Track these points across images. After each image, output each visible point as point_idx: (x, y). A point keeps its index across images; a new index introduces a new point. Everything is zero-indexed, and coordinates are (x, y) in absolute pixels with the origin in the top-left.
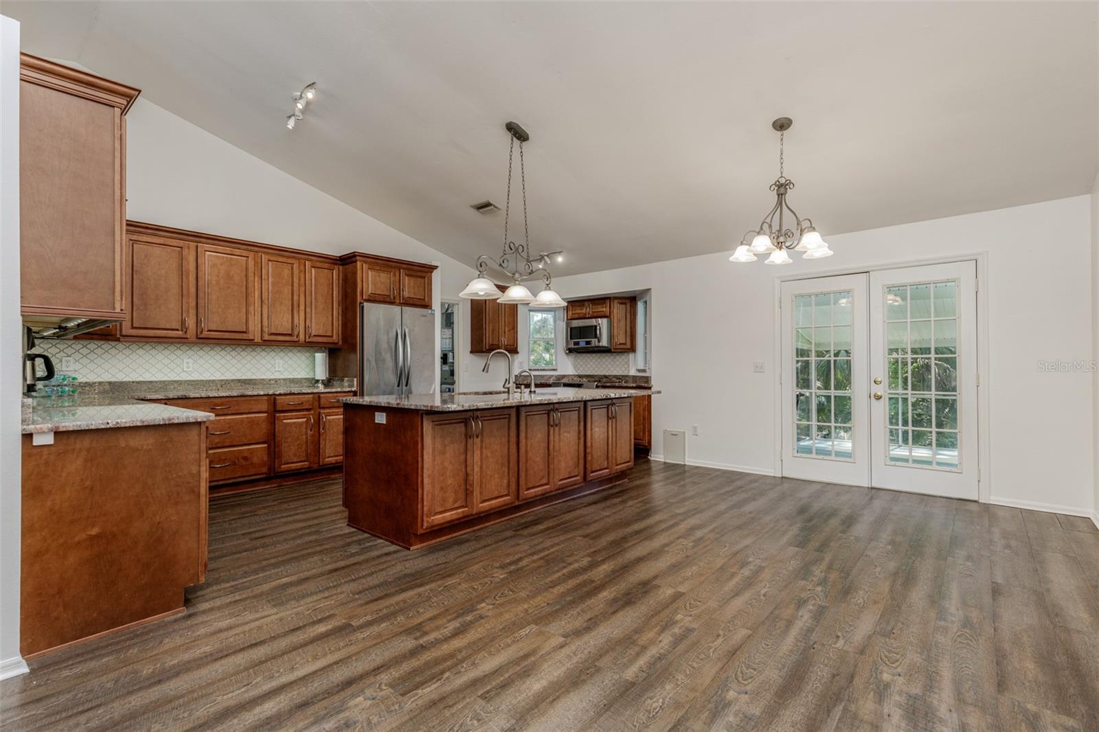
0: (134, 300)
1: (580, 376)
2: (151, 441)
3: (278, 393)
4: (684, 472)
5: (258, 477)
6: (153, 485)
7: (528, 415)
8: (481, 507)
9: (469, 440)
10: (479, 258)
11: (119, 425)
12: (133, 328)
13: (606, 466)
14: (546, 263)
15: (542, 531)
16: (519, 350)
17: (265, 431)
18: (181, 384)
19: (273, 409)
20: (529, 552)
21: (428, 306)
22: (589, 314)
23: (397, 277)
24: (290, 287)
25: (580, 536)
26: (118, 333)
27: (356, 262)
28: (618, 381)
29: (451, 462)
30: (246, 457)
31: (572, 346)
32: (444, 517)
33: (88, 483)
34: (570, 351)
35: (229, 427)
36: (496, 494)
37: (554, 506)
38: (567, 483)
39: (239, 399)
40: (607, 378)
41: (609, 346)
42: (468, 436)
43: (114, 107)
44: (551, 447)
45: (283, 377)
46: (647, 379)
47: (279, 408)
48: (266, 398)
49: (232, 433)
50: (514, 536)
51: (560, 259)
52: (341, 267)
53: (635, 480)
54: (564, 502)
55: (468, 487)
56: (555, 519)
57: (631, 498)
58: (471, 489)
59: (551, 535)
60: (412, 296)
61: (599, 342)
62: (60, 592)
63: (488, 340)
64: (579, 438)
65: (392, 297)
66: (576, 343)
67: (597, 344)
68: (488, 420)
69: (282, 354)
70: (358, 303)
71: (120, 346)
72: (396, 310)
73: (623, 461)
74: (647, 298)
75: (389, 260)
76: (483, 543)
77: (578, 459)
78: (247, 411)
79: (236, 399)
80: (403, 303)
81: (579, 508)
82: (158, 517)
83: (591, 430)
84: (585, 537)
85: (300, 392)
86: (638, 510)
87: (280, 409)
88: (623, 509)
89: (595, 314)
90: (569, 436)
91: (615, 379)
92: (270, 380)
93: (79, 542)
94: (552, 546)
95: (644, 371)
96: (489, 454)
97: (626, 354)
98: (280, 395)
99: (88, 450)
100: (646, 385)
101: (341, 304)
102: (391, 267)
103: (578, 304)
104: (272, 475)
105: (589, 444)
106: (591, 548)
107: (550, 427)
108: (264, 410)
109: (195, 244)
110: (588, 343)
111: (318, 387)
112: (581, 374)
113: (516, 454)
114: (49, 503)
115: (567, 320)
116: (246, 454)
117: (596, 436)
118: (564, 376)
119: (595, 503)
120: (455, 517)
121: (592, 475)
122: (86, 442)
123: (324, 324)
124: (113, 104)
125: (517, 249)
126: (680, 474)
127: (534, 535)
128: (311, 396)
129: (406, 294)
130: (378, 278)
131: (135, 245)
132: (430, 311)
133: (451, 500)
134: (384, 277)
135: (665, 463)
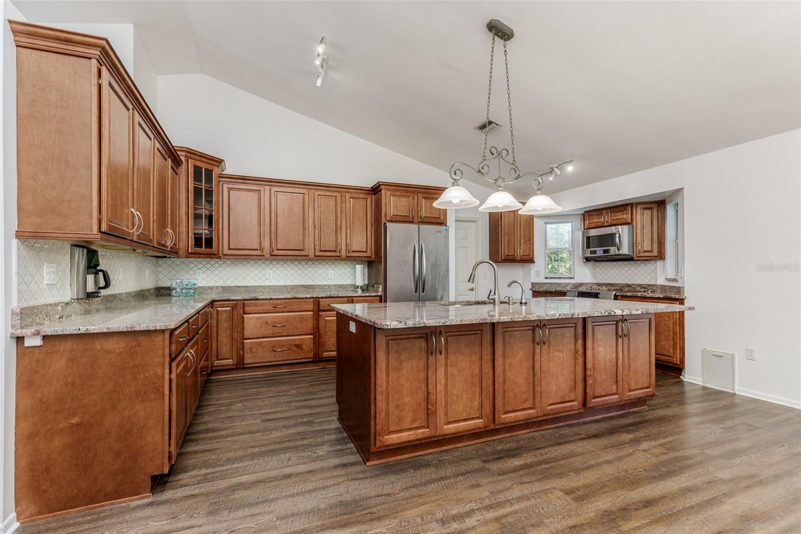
0: (230, 230)
1: (599, 285)
2: (122, 345)
3: (320, 296)
4: (734, 405)
5: (307, 360)
6: (124, 384)
7: (507, 331)
8: (446, 429)
9: (430, 356)
10: (452, 166)
11: (88, 332)
12: (229, 249)
13: (615, 392)
14: (556, 174)
15: (516, 469)
16: (535, 260)
17: (311, 325)
18: (265, 288)
19: (317, 309)
20: (487, 502)
21: (443, 223)
22: (607, 222)
23: (416, 201)
24: (334, 214)
25: (561, 490)
26: (221, 252)
27: (381, 190)
28: (642, 290)
29: (408, 379)
30: (298, 345)
31: (589, 255)
32: (400, 437)
33: (70, 379)
34: (588, 259)
35: (286, 321)
36: (465, 416)
37: (543, 432)
38: (558, 408)
39: (293, 300)
40: (629, 286)
41: (631, 254)
42: (429, 352)
43: (90, 58)
44: (537, 367)
45: (334, 283)
46: (679, 290)
47: (321, 308)
48: (312, 300)
49: (288, 326)
50: (480, 470)
51: (570, 169)
52: (373, 196)
53: (657, 409)
54: (557, 427)
55: (430, 407)
56: (538, 452)
57: (648, 438)
58: (433, 409)
59: (525, 479)
60: (429, 216)
61: (618, 250)
62: (47, 469)
63: (504, 251)
64: (576, 359)
65: (411, 217)
66: (592, 252)
67: (617, 252)
68: (454, 336)
69: (333, 266)
70: (383, 223)
71: (220, 262)
72: (414, 227)
73: (639, 387)
74: (679, 200)
75: (408, 186)
76: (442, 473)
77: (575, 382)
78: (298, 310)
79: (291, 300)
80: (420, 222)
81: (574, 441)
82: (127, 411)
83: (593, 349)
84: (567, 492)
85: (337, 296)
86: (655, 460)
87: (323, 309)
88: (632, 454)
89: (615, 222)
90: (561, 355)
91: (639, 288)
92: (324, 286)
93: (62, 429)
94: (519, 499)
95: (675, 280)
96: (455, 373)
97: (653, 262)
98: (322, 298)
99: (70, 351)
100: (677, 297)
101: (373, 226)
102: (410, 192)
103: (595, 213)
104: (317, 359)
105: (589, 365)
106: (570, 516)
107: (536, 345)
108: (310, 310)
109: (269, 187)
110: (606, 251)
111: (357, 292)
112: (601, 282)
113: (491, 374)
114: (39, 394)
115: (584, 229)
116: (297, 343)
117: (600, 356)
118: (581, 285)
119: (596, 436)
120: (413, 438)
121: (593, 401)
122: (68, 345)
123: (360, 242)
124: (90, 56)
125: (499, 154)
126: (725, 408)
127: (504, 473)
128: (346, 299)
129: (424, 214)
130: (399, 202)
131: (231, 191)
132: (444, 228)
133: (408, 419)
134: (404, 201)
135: (704, 388)
